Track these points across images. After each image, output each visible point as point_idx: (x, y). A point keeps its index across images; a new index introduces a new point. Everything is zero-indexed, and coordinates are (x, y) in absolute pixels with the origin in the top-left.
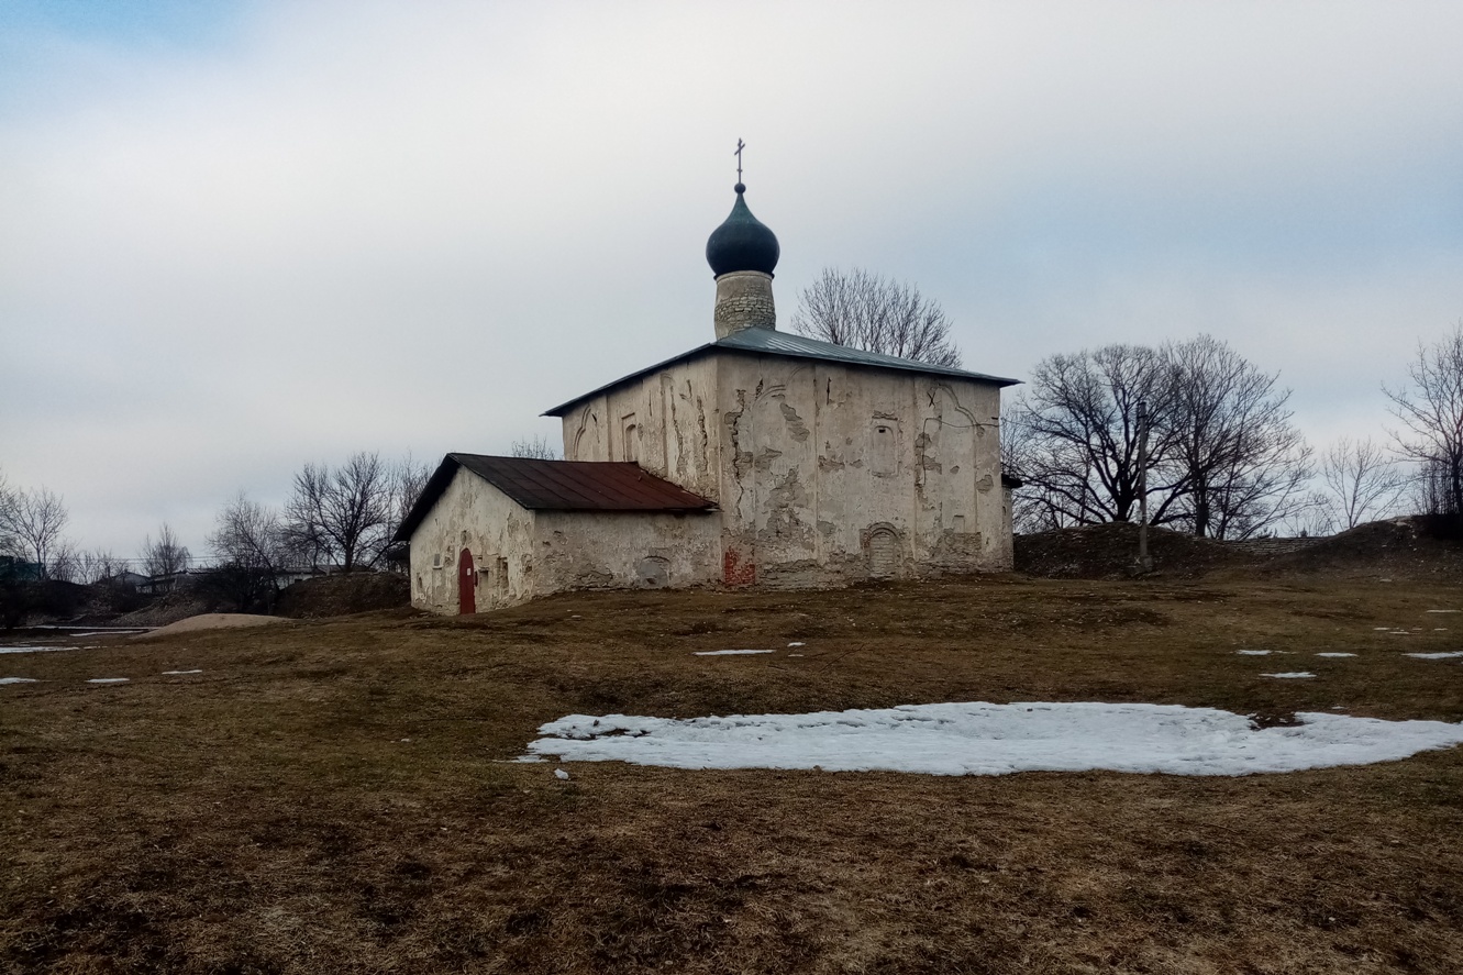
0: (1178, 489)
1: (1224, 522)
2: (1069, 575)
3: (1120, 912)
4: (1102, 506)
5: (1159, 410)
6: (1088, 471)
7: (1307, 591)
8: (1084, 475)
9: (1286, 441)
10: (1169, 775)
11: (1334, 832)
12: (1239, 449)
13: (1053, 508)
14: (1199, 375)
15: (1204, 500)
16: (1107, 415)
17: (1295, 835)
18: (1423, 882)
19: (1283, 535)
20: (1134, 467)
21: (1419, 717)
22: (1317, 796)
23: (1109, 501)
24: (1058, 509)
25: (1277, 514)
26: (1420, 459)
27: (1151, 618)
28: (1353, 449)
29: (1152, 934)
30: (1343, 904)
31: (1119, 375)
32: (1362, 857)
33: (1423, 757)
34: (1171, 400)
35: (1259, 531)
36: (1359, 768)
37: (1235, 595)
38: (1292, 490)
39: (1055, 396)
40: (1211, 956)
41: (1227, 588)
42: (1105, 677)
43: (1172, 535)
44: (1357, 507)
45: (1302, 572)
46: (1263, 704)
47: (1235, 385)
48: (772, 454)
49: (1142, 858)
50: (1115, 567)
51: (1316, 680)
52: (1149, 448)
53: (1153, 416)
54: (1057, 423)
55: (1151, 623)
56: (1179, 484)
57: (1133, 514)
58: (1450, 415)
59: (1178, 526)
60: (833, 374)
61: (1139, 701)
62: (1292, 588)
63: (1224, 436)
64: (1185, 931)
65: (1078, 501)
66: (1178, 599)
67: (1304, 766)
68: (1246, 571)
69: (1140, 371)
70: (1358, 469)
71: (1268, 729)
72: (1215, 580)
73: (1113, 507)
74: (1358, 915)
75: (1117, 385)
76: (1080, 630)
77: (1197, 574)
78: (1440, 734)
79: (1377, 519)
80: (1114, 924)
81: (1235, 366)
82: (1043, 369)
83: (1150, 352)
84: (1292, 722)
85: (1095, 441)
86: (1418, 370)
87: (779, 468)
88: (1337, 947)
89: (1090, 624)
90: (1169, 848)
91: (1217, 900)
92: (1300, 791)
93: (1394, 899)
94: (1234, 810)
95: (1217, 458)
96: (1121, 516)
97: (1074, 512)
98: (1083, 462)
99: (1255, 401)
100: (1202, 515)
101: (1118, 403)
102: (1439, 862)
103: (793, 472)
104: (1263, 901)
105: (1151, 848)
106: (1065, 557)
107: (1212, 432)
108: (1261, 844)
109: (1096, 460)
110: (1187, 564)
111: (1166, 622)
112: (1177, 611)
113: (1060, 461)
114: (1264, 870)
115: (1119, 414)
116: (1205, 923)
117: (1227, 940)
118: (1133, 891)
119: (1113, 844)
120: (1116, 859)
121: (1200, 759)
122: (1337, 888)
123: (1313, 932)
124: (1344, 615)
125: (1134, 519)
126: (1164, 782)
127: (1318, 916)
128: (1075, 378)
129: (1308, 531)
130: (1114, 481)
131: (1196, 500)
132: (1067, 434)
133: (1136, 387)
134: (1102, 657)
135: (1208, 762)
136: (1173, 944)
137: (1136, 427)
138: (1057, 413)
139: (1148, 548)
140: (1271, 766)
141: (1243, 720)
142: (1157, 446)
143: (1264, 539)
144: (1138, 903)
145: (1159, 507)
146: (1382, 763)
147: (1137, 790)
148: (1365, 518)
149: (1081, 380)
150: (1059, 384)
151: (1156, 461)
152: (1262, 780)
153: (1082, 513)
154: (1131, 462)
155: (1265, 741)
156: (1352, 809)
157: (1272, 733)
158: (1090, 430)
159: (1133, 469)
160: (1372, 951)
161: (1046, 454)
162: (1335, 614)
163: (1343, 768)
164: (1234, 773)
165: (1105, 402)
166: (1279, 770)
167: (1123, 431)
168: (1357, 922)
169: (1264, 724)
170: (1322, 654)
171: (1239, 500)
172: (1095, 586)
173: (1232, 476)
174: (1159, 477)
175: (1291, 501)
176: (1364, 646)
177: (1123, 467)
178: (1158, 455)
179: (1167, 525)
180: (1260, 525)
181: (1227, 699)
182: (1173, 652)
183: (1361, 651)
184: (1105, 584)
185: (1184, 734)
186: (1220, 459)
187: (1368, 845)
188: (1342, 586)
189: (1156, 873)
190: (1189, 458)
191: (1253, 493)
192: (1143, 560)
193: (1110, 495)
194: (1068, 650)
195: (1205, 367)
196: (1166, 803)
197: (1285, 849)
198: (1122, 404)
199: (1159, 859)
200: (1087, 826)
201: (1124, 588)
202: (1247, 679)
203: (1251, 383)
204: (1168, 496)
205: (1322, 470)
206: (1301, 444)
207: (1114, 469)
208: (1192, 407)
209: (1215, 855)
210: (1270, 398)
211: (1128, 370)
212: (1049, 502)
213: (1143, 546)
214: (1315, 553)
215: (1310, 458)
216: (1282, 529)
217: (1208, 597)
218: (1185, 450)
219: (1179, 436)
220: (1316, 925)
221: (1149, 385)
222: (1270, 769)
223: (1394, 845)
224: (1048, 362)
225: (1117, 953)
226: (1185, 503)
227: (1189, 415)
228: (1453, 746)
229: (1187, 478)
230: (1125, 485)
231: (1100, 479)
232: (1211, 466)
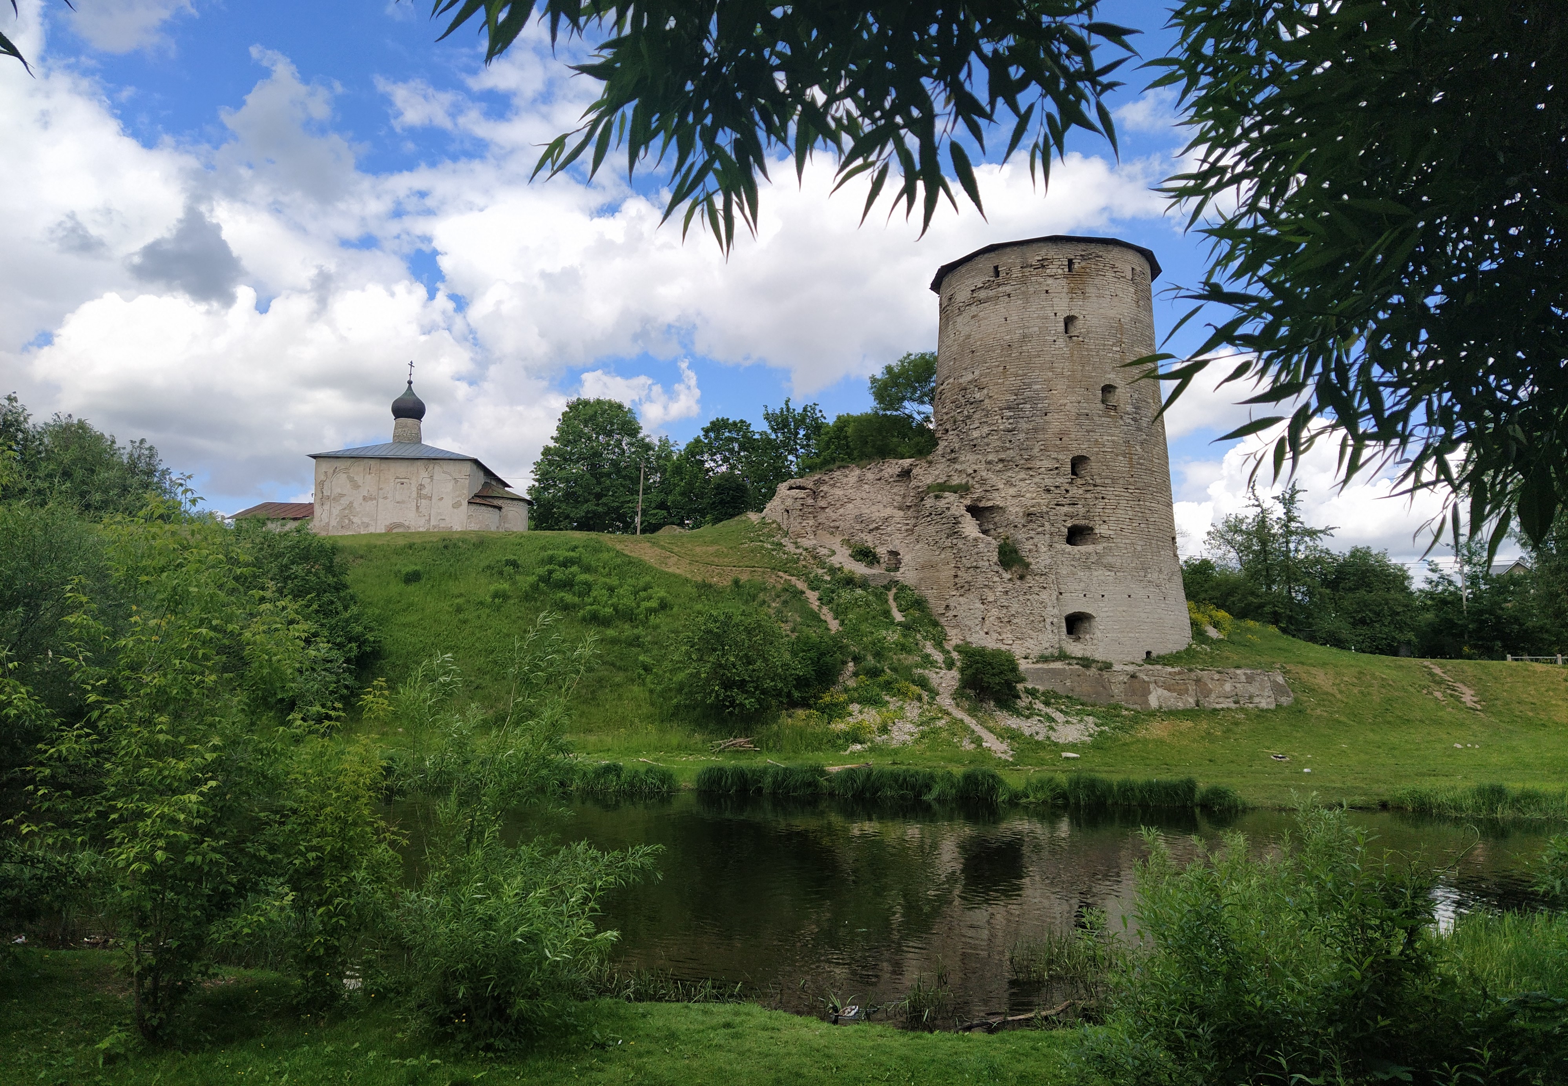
48: (342, 495)
60: (372, 462)
87: (344, 501)
103: (351, 503)
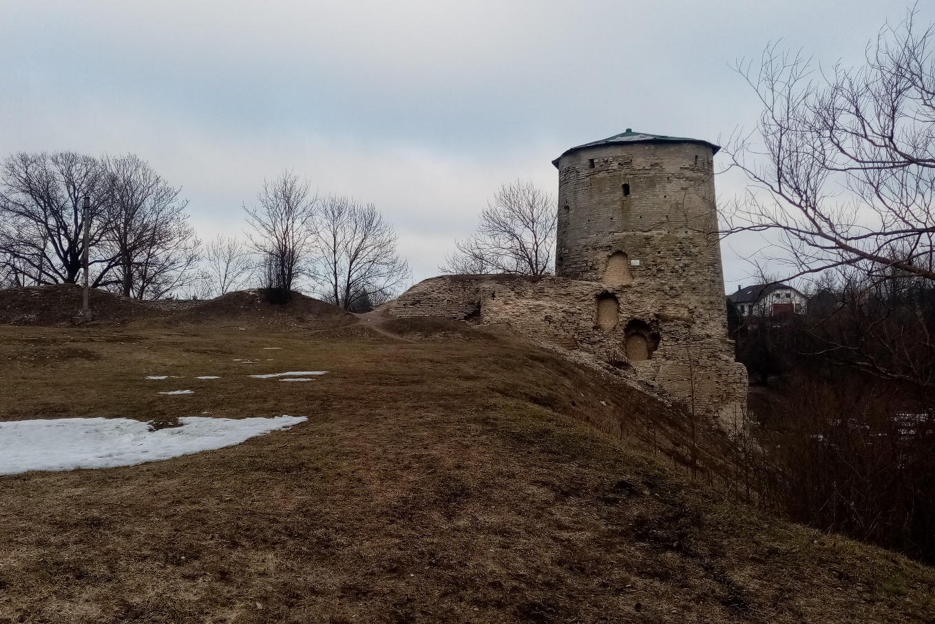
0: (112, 262)
1: (143, 288)
2: (27, 323)
3: (32, 579)
4: (56, 272)
5: (100, 204)
6: (45, 245)
7: (194, 336)
8: (42, 247)
9: (184, 235)
10: (85, 470)
11: (191, 497)
12: (154, 237)
13: (16, 270)
14: (128, 182)
15: (129, 271)
16: (62, 203)
17: (165, 503)
18: (240, 523)
19: (181, 298)
20: (81, 244)
21: (252, 416)
22: (183, 474)
23: (61, 268)
24: (21, 272)
25: (178, 283)
26: (264, 253)
27: (87, 355)
28: (226, 243)
29: (55, 593)
30: (191, 546)
31: (71, 175)
32: (207, 512)
33: (251, 441)
34: (108, 198)
35: (167, 295)
36: (213, 452)
37: (147, 339)
38: (187, 268)
39: (20, 184)
40: (97, 600)
41: (142, 333)
42: (48, 400)
43: (107, 296)
44: (227, 281)
45: (193, 323)
46: (158, 413)
47: (152, 192)
49: (55, 536)
50: (64, 317)
51: (194, 395)
52: (92, 231)
53: (95, 208)
54: (21, 205)
55: (87, 358)
56: (113, 259)
57: (79, 279)
58: (280, 228)
59: (112, 288)
61: (73, 416)
62: (185, 334)
63: (145, 227)
64: (80, 585)
65: (37, 267)
66: (108, 341)
67: (178, 454)
68: (156, 322)
69: (87, 173)
70: (228, 257)
71: (160, 430)
72: (136, 327)
73: (65, 273)
74: (199, 552)
75: (70, 182)
76: (32, 365)
77: (123, 323)
78: (262, 426)
79: (239, 289)
80: (26, 590)
81: (153, 179)
82: (12, 162)
83: (94, 161)
84: (177, 425)
85: (52, 222)
86: (263, 197)
88: (184, 577)
89: (41, 360)
90: (76, 525)
91: (106, 558)
92: (173, 472)
93: (222, 537)
94: (126, 490)
95: (140, 243)
96: (71, 280)
97: (34, 275)
98: (42, 237)
99: (165, 205)
100: (128, 282)
101: (70, 196)
102: (250, 508)
104: (139, 553)
105: (62, 526)
106: (25, 309)
107: (136, 224)
108: (142, 513)
109: (52, 236)
110: (117, 316)
111: (98, 358)
112: (106, 350)
113: (24, 235)
114: (142, 530)
115: (70, 204)
116: (95, 576)
117: (110, 586)
118: (45, 562)
119: (33, 527)
120: (34, 539)
121: (110, 456)
122: (188, 535)
123: (170, 568)
124: (215, 351)
125: (79, 283)
126: (82, 475)
127: (175, 557)
128: (36, 173)
129: (196, 295)
130: (66, 253)
131: (124, 271)
132: (30, 215)
133: (83, 185)
134: (47, 385)
135: (115, 457)
136: (70, 596)
137: (83, 215)
138: (21, 198)
139: (89, 303)
140: (158, 456)
141: (144, 425)
142: (98, 230)
143: (170, 300)
144: (47, 570)
145: (98, 274)
146: (227, 448)
147: (59, 484)
148: (231, 289)
149: (41, 175)
150: (24, 176)
151: (97, 241)
152: (150, 467)
153: (40, 276)
154: (79, 241)
155: (156, 439)
156: (204, 480)
157: (162, 433)
158: (47, 213)
159: (80, 246)
160: (205, 574)
161: (11, 228)
162: (211, 351)
163: (203, 453)
164: (132, 463)
165: (59, 194)
166: (162, 458)
167: (73, 217)
168: (198, 556)
169: (158, 427)
170: (200, 378)
171: (154, 272)
172: (46, 331)
173: (149, 255)
174: (98, 252)
175: (187, 275)
176: (226, 371)
177: (73, 244)
178: (98, 237)
179: (104, 288)
180: (167, 290)
181: (135, 411)
182: (100, 379)
183: (223, 375)
184: (57, 330)
185: (102, 438)
186: (142, 243)
187: (210, 503)
188: (215, 332)
189: (64, 545)
190: (120, 240)
191: (163, 269)
192: (85, 312)
193: (62, 263)
194: (20, 380)
195: (132, 177)
196: (80, 491)
197: (158, 514)
198: (73, 196)
199: (68, 533)
200: (14, 517)
201: (69, 333)
202: (150, 396)
203: (163, 193)
204: (105, 267)
205: (207, 256)
206: (194, 237)
207: (66, 244)
208: (123, 205)
209: (109, 525)
210: (175, 204)
211: (78, 172)
212: (13, 266)
213: (86, 303)
214: (201, 310)
215: (200, 247)
216: (181, 294)
217: (130, 339)
218: (118, 235)
219: (113, 225)
220: (172, 563)
221: (93, 186)
222: (157, 458)
223: (226, 501)
224: (15, 157)
225: (25, 611)
226: (117, 272)
227: (121, 210)
228: (268, 432)
229: (119, 255)
230: (75, 256)
231: (54, 251)
232: (135, 248)
